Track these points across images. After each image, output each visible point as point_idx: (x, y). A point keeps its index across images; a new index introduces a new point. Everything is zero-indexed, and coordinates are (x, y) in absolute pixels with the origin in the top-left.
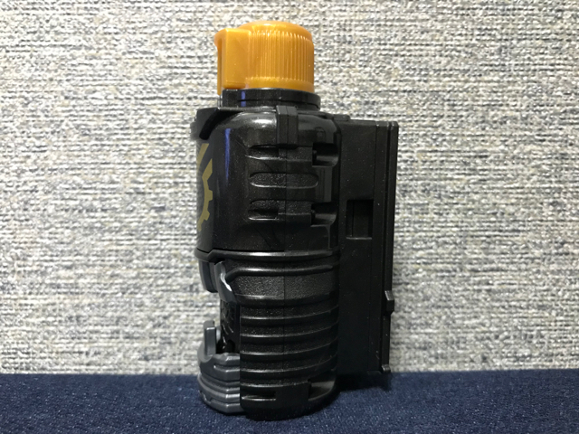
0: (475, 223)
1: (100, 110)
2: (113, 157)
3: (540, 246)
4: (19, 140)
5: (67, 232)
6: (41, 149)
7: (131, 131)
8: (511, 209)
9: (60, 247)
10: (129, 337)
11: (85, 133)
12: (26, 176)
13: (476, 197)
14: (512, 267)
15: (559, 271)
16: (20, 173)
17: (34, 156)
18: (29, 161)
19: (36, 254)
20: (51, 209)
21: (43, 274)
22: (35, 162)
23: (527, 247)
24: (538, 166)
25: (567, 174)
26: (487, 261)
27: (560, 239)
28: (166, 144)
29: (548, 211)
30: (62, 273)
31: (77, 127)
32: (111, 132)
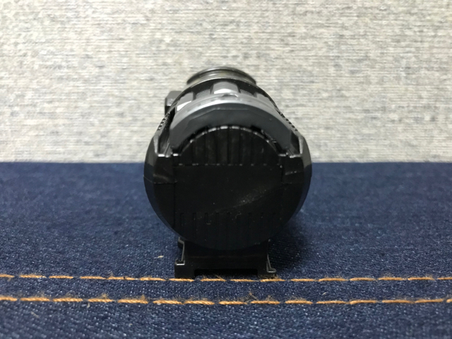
0: (287, 77)
1: (62, 6)
2: (72, 35)
3: (326, 91)
4: (14, 24)
5: (48, 81)
6: (28, 30)
7: (82, 19)
8: (310, 68)
9: (44, 90)
10: (87, 143)
11: (53, 19)
12: (20, 47)
13: (288, 61)
14: (310, 104)
15: (337, 107)
16: (16, 44)
17: (24, 34)
18: (21, 37)
19: (29, 95)
20: (36, 67)
21: (35, 106)
22: (25, 37)
23: (319, 93)
24: (326, 43)
25: (343, 47)
26: (295, 100)
27: (338, 87)
28: (103, 27)
29: (332, 70)
30: (46, 105)
31: (49, 15)
32: (69, 20)
